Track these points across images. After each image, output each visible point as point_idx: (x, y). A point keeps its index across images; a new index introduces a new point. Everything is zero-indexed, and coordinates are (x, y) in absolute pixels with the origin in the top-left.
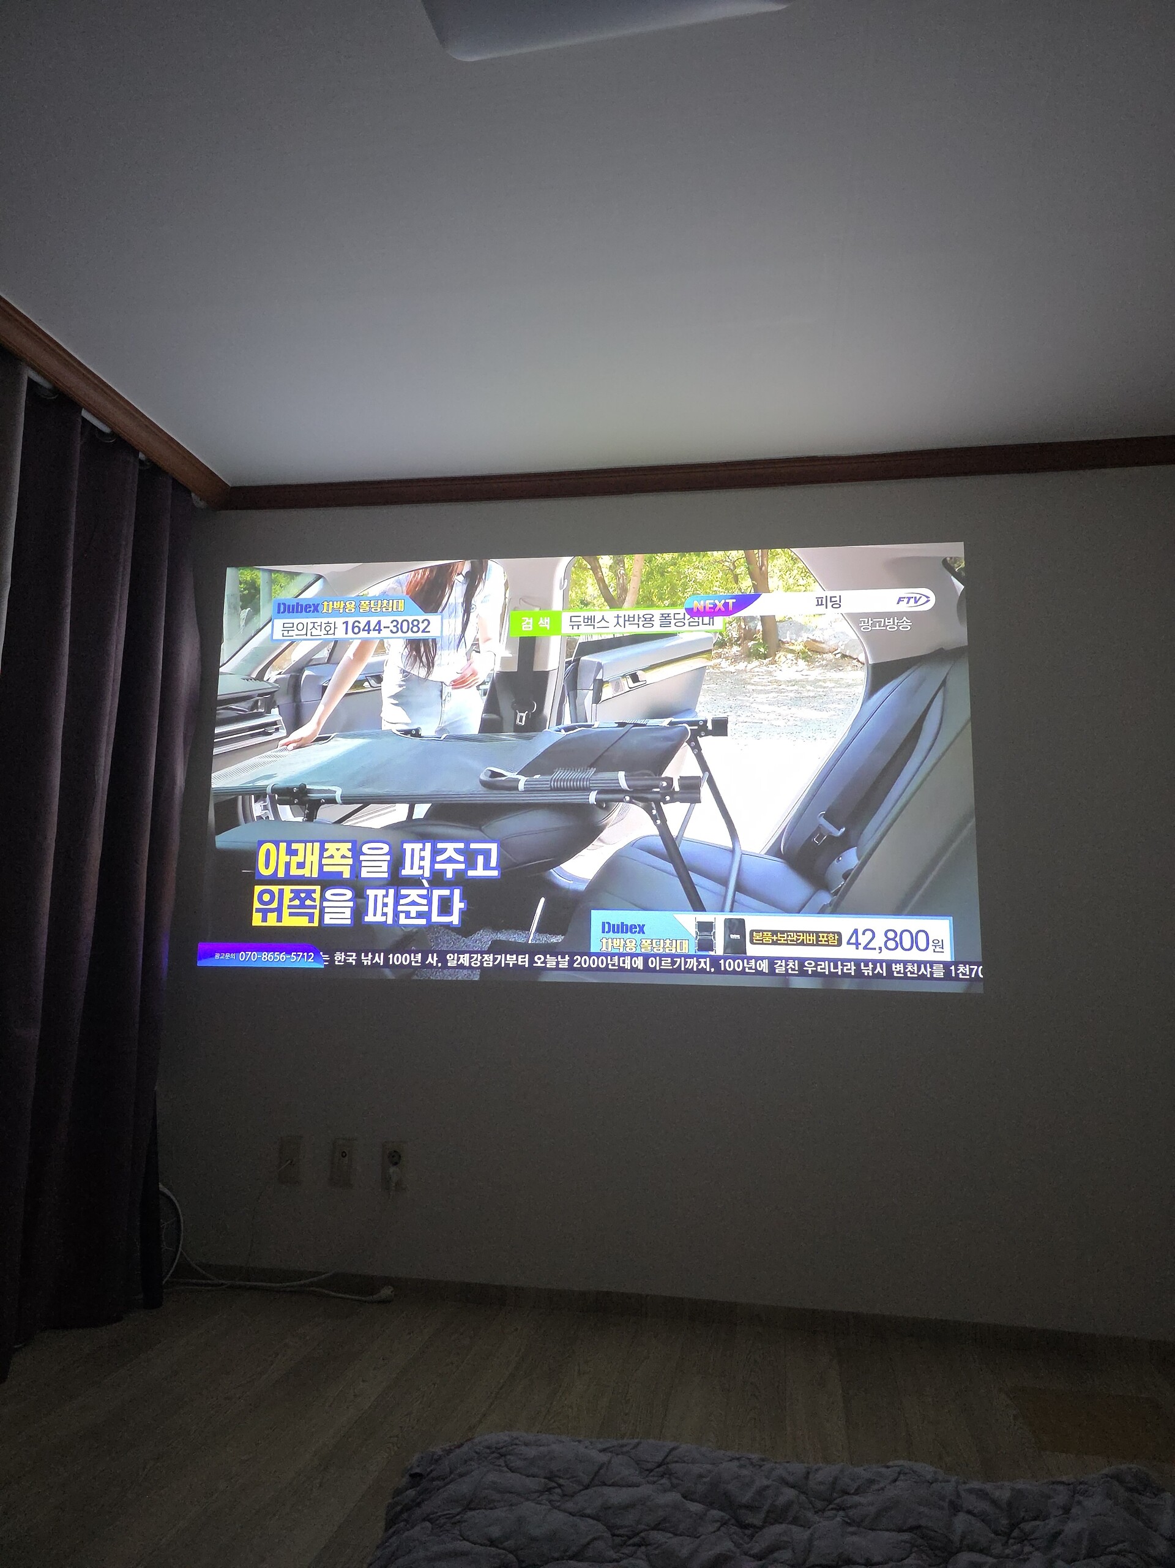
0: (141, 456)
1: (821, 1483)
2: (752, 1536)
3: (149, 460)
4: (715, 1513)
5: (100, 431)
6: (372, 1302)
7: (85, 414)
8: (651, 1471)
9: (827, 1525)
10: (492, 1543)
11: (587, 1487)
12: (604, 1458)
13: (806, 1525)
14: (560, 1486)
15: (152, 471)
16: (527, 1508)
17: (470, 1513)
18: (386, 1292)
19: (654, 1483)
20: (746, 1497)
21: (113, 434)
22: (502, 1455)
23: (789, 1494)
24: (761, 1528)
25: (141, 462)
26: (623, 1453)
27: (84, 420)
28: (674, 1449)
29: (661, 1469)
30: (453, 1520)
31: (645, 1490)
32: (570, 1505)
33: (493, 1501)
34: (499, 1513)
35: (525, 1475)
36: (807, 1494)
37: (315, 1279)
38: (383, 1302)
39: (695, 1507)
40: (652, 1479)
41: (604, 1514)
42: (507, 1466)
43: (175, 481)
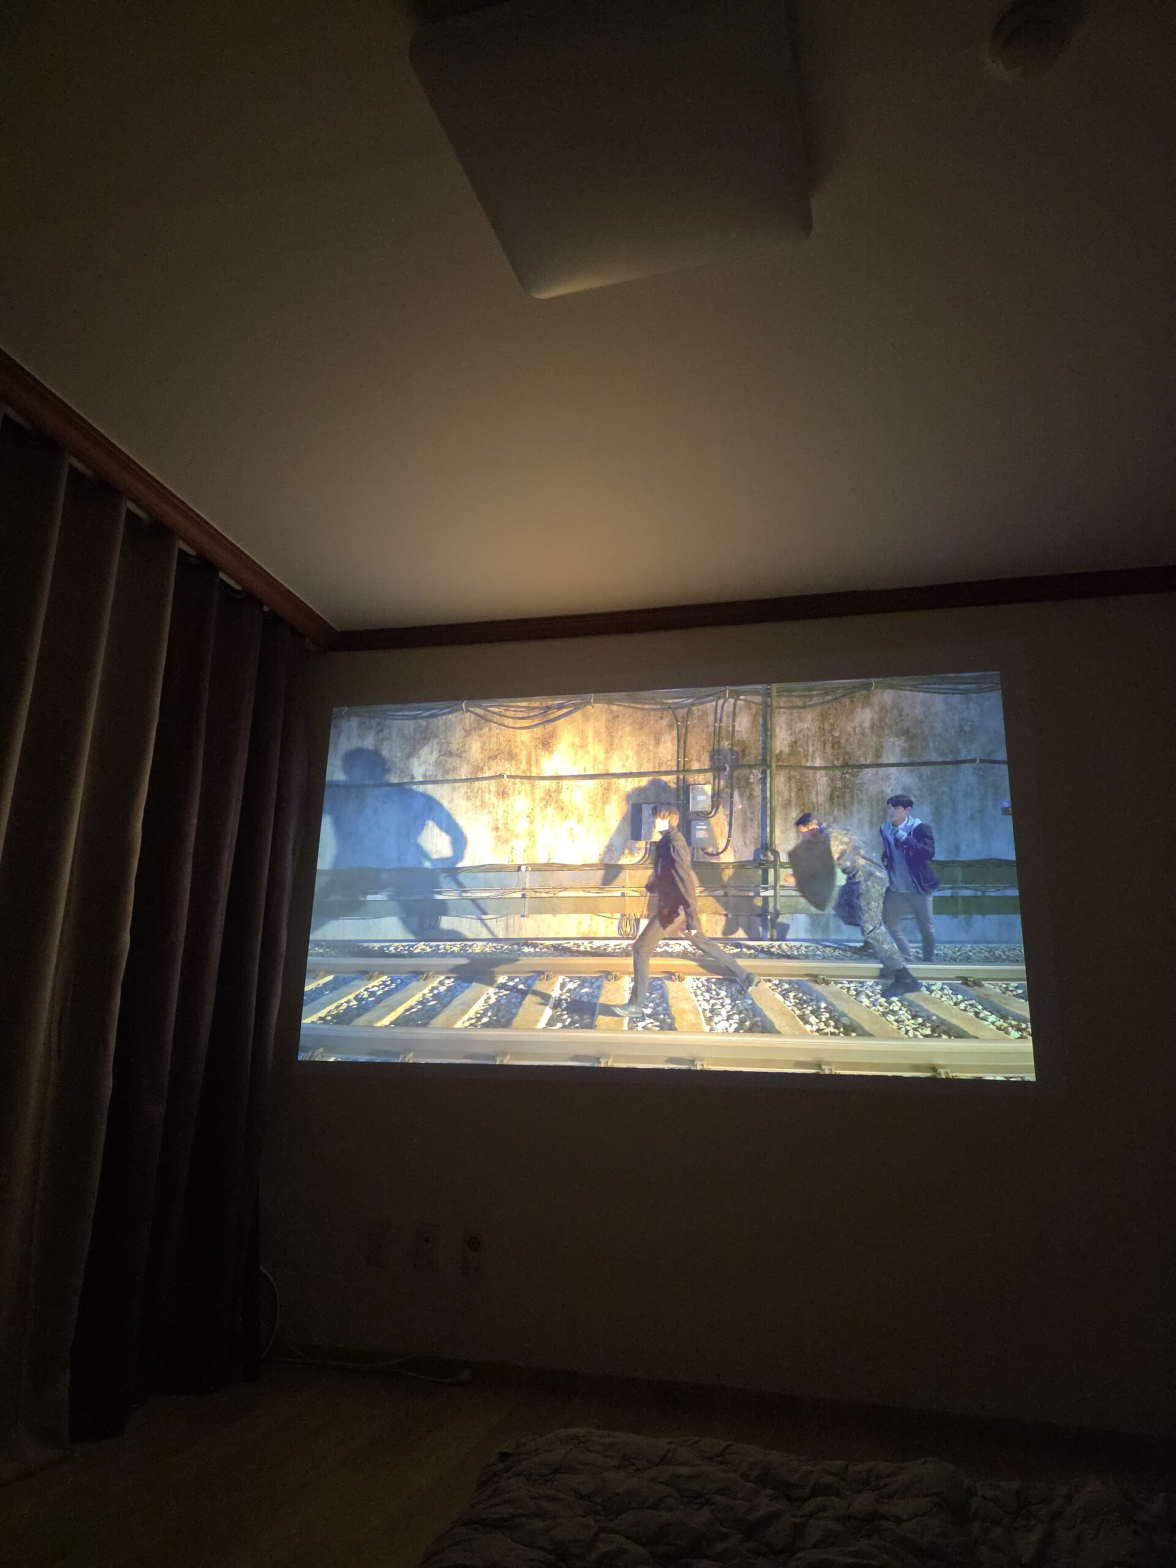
0: (266, 608)
3: (272, 611)
5: (232, 588)
7: (222, 575)
12: (670, 1447)
14: (634, 1463)
15: (274, 621)
16: (608, 1476)
17: (559, 1475)
18: (465, 1375)
19: (714, 1465)
20: (794, 1478)
21: (243, 591)
22: (582, 1442)
27: (221, 580)
29: (720, 1458)
30: (546, 1477)
31: (707, 1469)
32: (643, 1475)
33: (578, 1469)
34: (584, 1477)
37: (399, 1361)
38: (462, 1384)
41: (673, 1481)
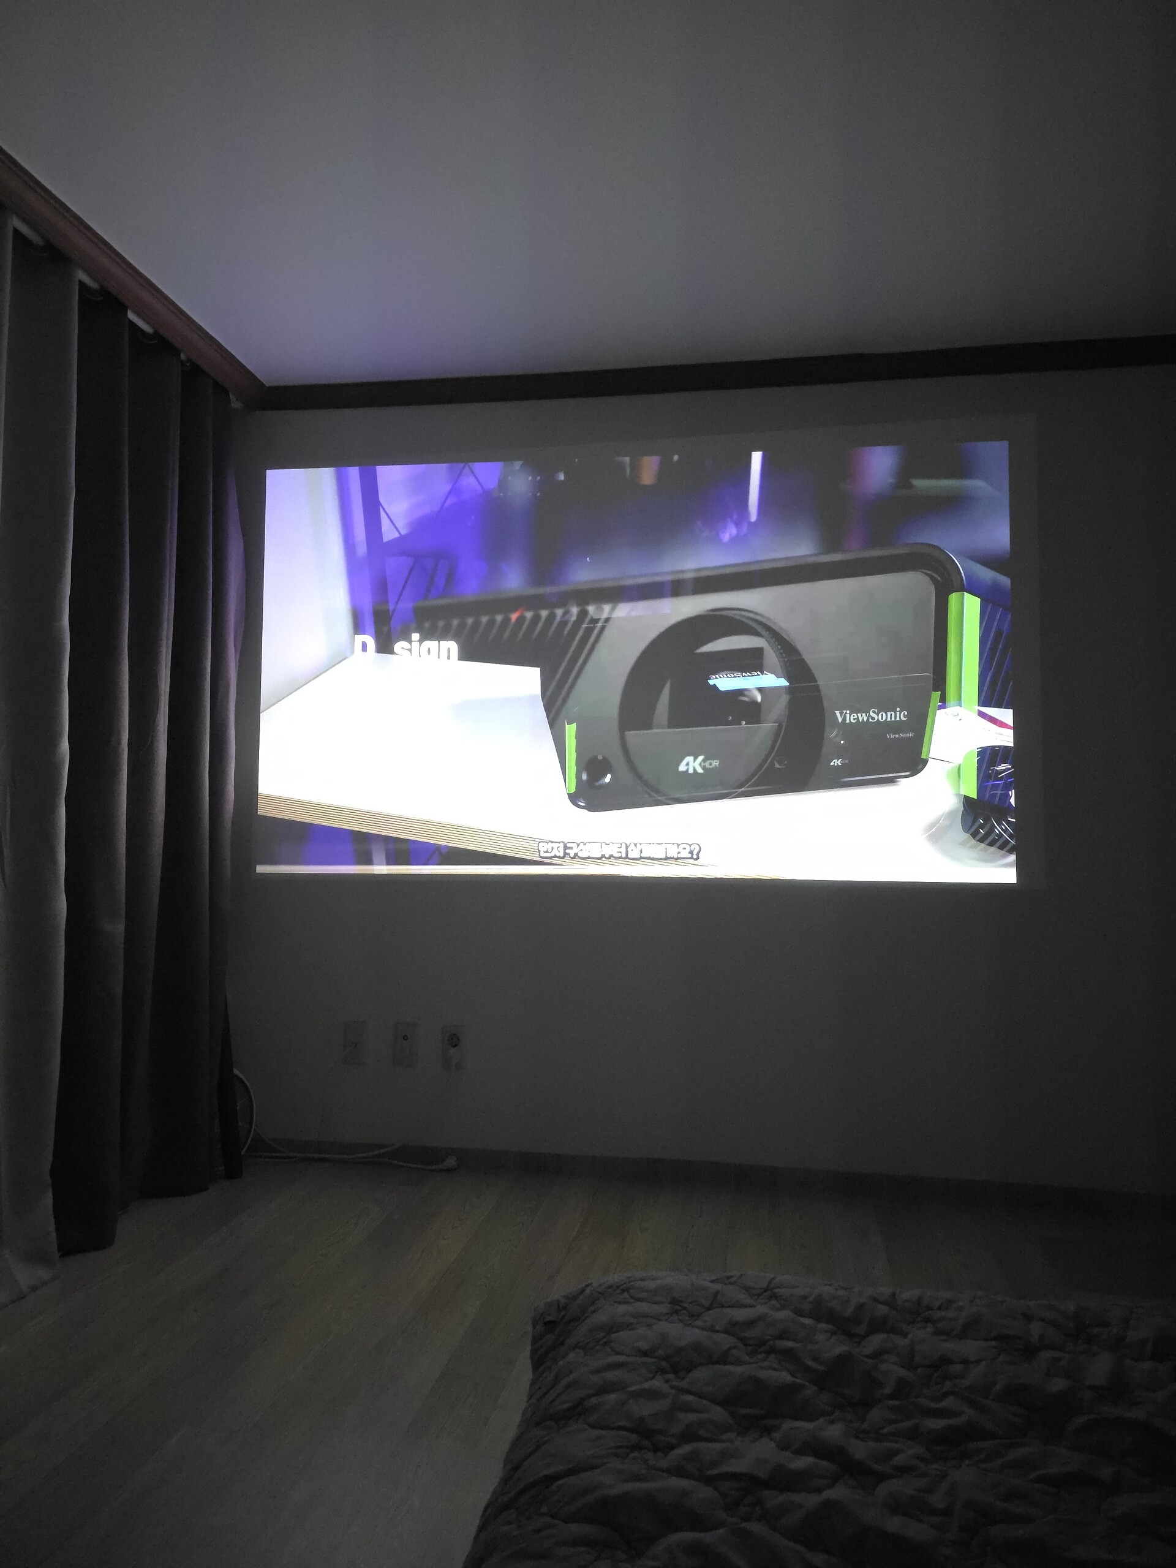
0: (183, 356)
1: (907, 1301)
2: (859, 1344)
3: (189, 360)
4: (823, 1326)
5: (142, 331)
6: (441, 1171)
7: (131, 315)
8: (759, 1295)
9: (920, 1334)
10: (645, 1354)
11: (709, 1309)
12: (717, 1287)
13: (905, 1335)
14: (685, 1308)
15: (193, 373)
16: (663, 1326)
17: (613, 1336)
18: (451, 1162)
19: (766, 1303)
20: (848, 1312)
21: (156, 335)
22: (623, 1291)
23: (882, 1310)
24: (864, 1337)
25: (182, 362)
26: (731, 1284)
27: (130, 322)
28: (773, 1279)
29: (768, 1293)
30: (602, 1342)
31: (761, 1309)
32: (699, 1323)
33: (632, 1324)
34: (641, 1331)
35: (651, 1303)
36: (897, 1310)
37: (382, 1151)
38: (448, 1170)
39: (807, 1321)
40: (762, 1301)
41: (732, 1329)
42: (632, 1297)
43: (216, 382)
